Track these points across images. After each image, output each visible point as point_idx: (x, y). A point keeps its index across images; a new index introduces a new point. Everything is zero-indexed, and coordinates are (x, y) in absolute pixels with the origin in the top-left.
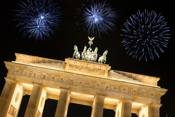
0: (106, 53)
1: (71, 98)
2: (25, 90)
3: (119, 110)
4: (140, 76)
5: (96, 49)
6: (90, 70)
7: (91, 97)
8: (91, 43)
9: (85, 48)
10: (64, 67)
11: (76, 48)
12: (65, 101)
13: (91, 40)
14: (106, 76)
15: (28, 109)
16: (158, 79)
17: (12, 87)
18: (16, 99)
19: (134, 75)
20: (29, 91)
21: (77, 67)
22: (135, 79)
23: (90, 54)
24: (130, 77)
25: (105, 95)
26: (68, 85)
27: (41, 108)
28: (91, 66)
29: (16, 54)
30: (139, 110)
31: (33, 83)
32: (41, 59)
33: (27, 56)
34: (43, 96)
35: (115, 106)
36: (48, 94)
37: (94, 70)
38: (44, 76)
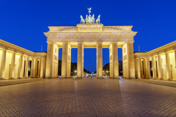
0: (99, 16)
1: (84, 46)
2: (59, 46)
3: (111, 47)
4: (121, 27)
5: (93, 15)
6: (92, 29)
7: (95, 43)
8: (90, 12)
9: (87, 16)
10: (77, 30)
11: (81, 17)
12: (81, 48)
13: (90, 10)
14: (101, 30)
15: (63, 56)
16: (132, 27)
17: (52, 46)
18: (56, 51)
19: (117, 27)
20: (61, 46)
21: (84, 28)
22: (118, 29)
23: (90, 19)
24: (115, 29)
25: (102, 41)
26: (81, 39)
27: (69, 54)
28: (92, 26)
29: (49, 27)
30: (122, 46)
31: (62, 41)
32: (63, 27)
33: (55, 27)
34: (69, 48)
35: (109, 46)
36: (71, 46)
37: (94, 28)
38: (67, 37)
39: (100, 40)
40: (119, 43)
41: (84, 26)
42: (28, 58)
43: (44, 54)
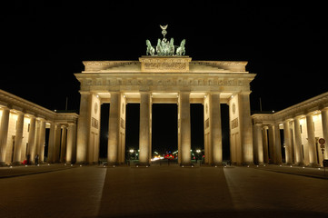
0: (183, 42)
1: (153, 99)
2: (101, 99)
3: (207, 102)
4: (226, 63)
5: (172, 40)
6: (168, 66)
7: (175, 94)
8: (164, 32)
10: (140, 67)
11: (149, 43)
12: (147, 104)
13: (164, 29)
14: (187, 69)
15: (111, 120)
16: (246, 64)
17: (89, 100)
18: (96, 110)
19: (219, 63)
20: (106, 99)
21: (154, 65)
22: (220, 68)
24: (214, 66)
25: (190, 91)
26: (147, 85)
27: (123, 116)
28: (169, 61)
29: (84, 63)
30: (229, 99)
31: (110, 91)
32: (112, 63)
33: (96, 63)
34: (123, 102)
35: (203, 99)
36: (127, 99)
37: (173, 65)
38: (120, 81)
39: (186, 89)
40: (223, 95)
41: (154, 61)
42: (44, 124)
43: (73, 115)
